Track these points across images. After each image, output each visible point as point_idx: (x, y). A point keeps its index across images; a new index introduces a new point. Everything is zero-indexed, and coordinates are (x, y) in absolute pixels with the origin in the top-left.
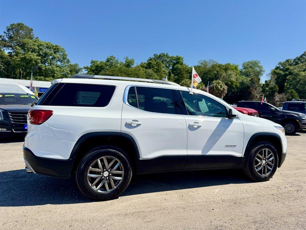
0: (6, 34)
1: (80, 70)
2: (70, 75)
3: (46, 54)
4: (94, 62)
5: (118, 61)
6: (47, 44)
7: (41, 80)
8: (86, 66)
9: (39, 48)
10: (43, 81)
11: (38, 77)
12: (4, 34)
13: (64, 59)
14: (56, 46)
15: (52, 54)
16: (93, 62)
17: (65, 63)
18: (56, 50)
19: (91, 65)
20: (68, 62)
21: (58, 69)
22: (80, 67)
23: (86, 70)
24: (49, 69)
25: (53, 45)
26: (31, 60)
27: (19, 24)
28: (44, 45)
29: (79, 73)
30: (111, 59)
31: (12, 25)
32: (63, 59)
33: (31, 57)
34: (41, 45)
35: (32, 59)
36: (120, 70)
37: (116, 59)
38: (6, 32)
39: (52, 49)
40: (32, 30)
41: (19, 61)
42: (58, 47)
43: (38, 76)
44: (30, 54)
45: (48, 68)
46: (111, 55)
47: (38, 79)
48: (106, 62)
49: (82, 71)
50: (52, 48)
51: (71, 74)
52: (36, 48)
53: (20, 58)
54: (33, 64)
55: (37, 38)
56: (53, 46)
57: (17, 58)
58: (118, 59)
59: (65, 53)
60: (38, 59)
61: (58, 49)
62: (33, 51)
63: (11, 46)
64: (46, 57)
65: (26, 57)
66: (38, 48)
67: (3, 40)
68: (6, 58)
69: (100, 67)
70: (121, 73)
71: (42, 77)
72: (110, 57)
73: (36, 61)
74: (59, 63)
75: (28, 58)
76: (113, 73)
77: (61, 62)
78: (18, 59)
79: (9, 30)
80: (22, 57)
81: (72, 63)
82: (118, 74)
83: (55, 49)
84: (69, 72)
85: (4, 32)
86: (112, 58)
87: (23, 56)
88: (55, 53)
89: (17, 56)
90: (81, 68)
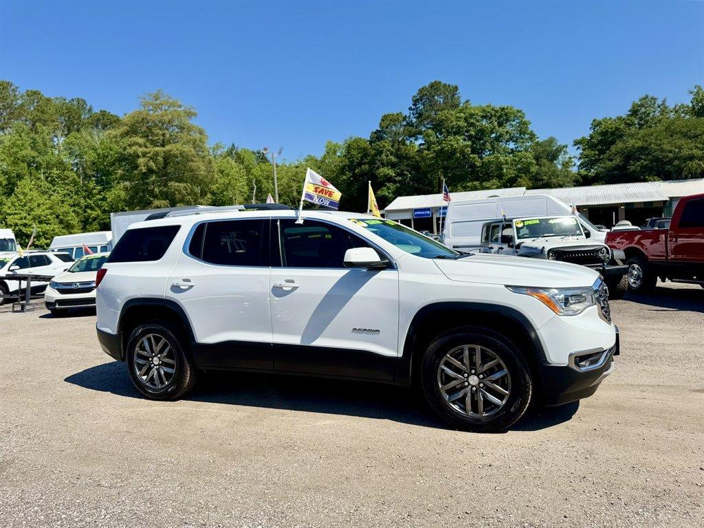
0: (411, 112)
1: (560, 151)
2: (537, 167)
3: (482, 133)
4: (599, 124)
5: (667, 104)
6: (484, 111)
7: (475, 189)
8: (579, 138)
9: (468, 123)
10: (479, 189)
11: (468, 184)
12: (409, 111)
13: (522, 132)
14: (503, 109)
15: (494, 128)
16: (596, 124)
17: (525, 141)
18: (503, 116)
19: (591, 132)
20: (532, 136)
21: (510, 158)
22: (559, 144)
23: (578, 148)
24: (489, 162)
25: (496, 109)
26: (454, 152)
27: (432, 86)
28: (477, 114)
29: (560, 157)
30: (642, 106)
31: (421, 91)
32: (520, 135)
33: (452, 145)
34: (472, 115)
35: (456, 149)
36: (667, 128)
37: (659, 102)
38: (413, 107)
39: (494, 118)
40: (456, 88)
41: (433, 158)
42: (506, 111)
43: (469, 182)
44: (450, 141)
45: (487, 161)
46: (643, 95)
47: (468, 187)
48: (629, 115)
49: (566, 153)
50: (495, 116)
51: (537, 164)
52: (462, 123)
53: (434, 151)
54: (457, 159)
55: (467, 102)
56: (496, 112)
57: (428, 154)
58: (664, 101)
59: (524, 120)
60: (467, 146)
61: (506, 115)
62: (458, 132)
63: (420, 133)
64: (482, 139)
65: (445, 147)
66: (466, 124)
67: (408, 124)
68: (413, 157)
69: (613, 133)
70: (671, 136)
71: (476, 183)
72: (641, 100)
73: (462, 152)
74: (512, 145)
75: (446, 149)
76: (646, 141)
77: (516, 141)
78: (431, 156)
79: (416, 102)
80: (436, 149)
81: (541, 137)
82: (661, 140)
83: (500, 117)
84: (534, 161)
85: (410, 109)
86: (647, 101)
87: (439, 147)
88: (500, 125)
89: (428, 149)
90: (563, 145)
